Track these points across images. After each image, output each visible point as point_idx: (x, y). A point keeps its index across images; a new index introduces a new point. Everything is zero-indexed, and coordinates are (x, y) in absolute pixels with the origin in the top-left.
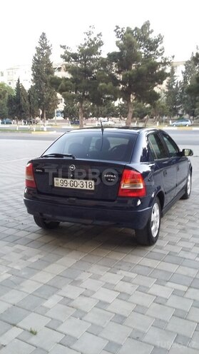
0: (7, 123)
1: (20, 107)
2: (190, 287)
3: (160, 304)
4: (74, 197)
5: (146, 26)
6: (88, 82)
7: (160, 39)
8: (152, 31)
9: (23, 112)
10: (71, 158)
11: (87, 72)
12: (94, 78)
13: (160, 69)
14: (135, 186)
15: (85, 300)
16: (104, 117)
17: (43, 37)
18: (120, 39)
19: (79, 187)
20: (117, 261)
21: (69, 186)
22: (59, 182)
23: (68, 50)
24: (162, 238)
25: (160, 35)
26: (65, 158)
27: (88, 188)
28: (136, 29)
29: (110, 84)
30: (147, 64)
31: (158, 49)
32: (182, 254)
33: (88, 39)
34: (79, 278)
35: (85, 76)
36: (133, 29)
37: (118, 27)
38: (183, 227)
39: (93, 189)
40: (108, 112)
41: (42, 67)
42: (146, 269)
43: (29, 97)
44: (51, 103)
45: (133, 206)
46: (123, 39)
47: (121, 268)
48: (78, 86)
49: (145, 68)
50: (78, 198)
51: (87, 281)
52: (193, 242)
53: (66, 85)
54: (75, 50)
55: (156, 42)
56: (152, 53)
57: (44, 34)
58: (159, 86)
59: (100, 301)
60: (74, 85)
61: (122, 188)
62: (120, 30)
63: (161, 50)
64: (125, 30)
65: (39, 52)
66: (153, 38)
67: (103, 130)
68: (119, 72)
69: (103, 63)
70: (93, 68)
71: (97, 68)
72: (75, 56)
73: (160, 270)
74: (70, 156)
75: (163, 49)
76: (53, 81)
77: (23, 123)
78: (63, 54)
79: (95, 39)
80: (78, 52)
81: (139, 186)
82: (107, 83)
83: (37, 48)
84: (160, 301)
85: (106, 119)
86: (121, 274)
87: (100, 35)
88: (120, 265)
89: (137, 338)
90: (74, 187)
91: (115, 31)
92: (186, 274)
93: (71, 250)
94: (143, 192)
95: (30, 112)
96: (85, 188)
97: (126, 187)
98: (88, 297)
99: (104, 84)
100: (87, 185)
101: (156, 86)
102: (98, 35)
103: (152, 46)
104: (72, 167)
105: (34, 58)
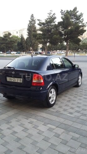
0: (19, 53)
1: (22, 46)
2: (57, 127)
3: (40, 134)
4: (14, 86)
5: (75, 9)
6: (49, 35)
7: (81, 15)
8: (78, 12)
9: (23, 48)
10: (13, 69)
11: (49, 31)
12: (52, 33)
13: (81, 28)
14: (39, 81)
15: (8, 130)
16: (60, 50)
17: (32, 16)
18: (63, 16)
19: (16, 81)
20: (31, 114)
21: (12, 81)
22: (8, 79)
23: (41, 22)
24: (57, 104)
25: (81, 13)
26: (12, 69)
27: (20, 82)
28: (70, 10)
29: (58, 36)
30: (75, 26)
31: (81, 19)
32: (62, 112)
33: (49, 16)
34: (11, 121)
35: (48, 32)
36: (69, 11)
37: (62, 10)
38: (70, 99)
39: (22, 82)
40: (62, 48)
41: (32, 29)
42: (42, 118)
43: (26, 42)
44: (35, 45)
45: (38, 90)
46: (65, 16)
47: (31, 117)
48: (45, 37)
49: (74, 28)
50: (16, 86)
51: (14, 122)
52: (70, 107)
53: (40, 37)
54: (44, 21)
55: (80, 16)
56: (78, 21)
57: (32, 15)
58: (81, 36)
59: (14, 131)
60: (43, 37)
61: (33, 82)
62: (63, 11)
63: (82, 20)
64: (66, 11)
65: (30, 23)
66: (78, 15)
67: (32, 56)
68: (63, 30)
69: (56, 26)
70: (51, 29)
71: (53, 29)
72: (43, 24)
73: (48, 119)
74: (13, 68)
75: (83, 19)
76: (34, 35)
77: (25, 53)
78: (39, 23)
79: (52, 16)
80: (45, 22)
81: (41, 81)
82: (57, 35)
83: (29, 21)
84: (40, 133)
85: (61, 51)
86: (30, 120)
87: (54, 14)
88: (32, 116)
89: (21, 149)
90: (14, 81)
91: (61, 12)
92: (59, 121)
93: (14, 108)
94: (43, 84)
95: (26, 49)
96: (18, 82)
97: (35, 81)
98: (10, 129)
99: (56, 36)
100: (19, 80)
101: (80, 36)
102: (53, 14)
103: (78, 18)
104: (13, 73)
105: (28, 25)
